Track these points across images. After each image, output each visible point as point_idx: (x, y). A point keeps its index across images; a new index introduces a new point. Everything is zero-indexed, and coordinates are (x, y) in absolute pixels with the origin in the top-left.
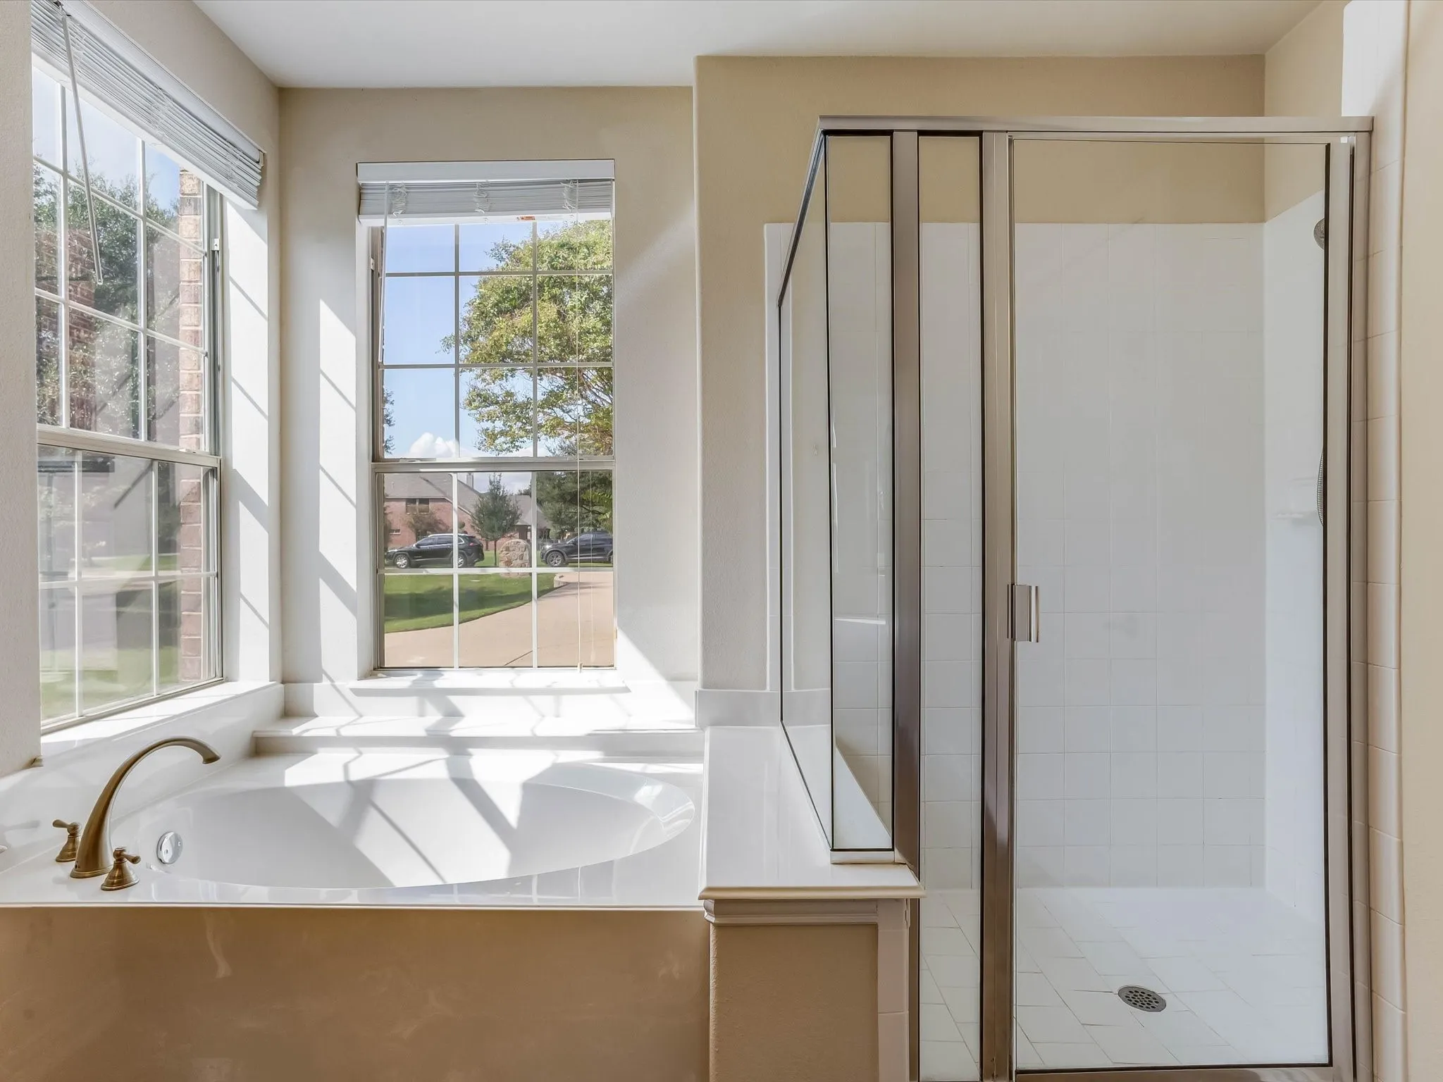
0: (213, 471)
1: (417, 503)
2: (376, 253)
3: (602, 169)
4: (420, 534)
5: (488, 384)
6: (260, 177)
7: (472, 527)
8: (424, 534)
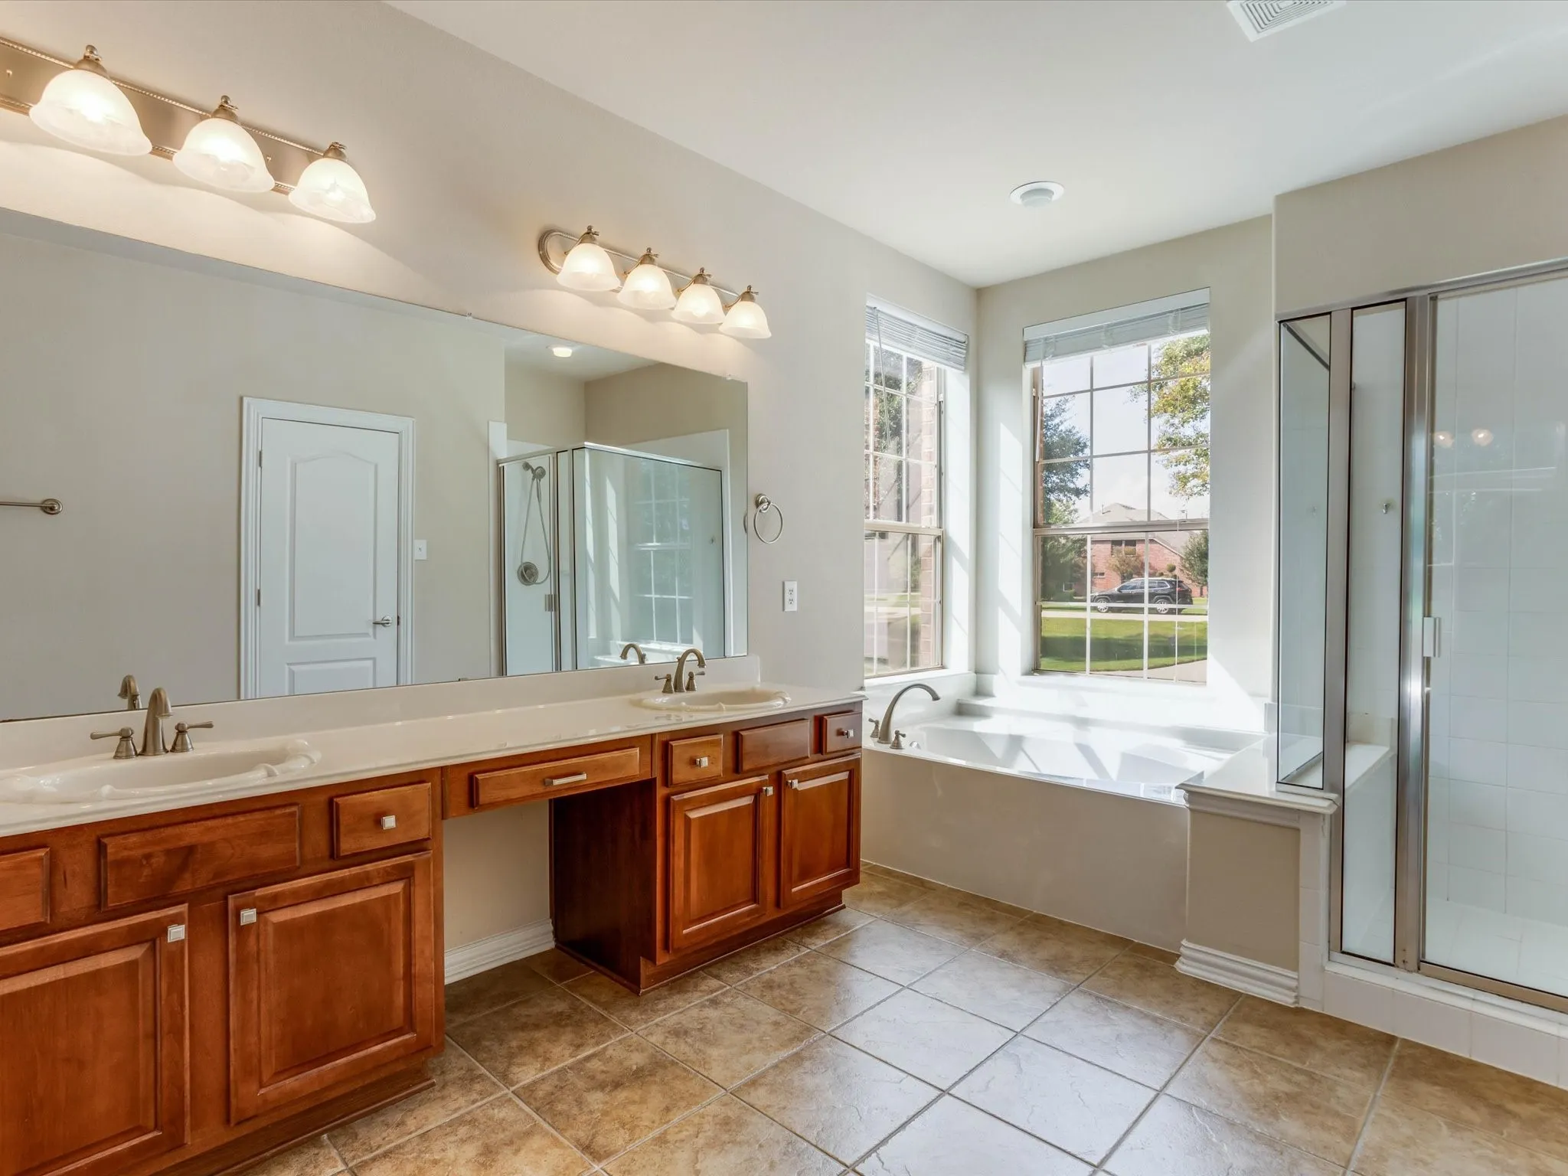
0: (939, 538)
1: (1123, 545)
2: (1036, 384)
3: (1201, 297)
4: (1125, 577)
5: (1176, 428)
6: (965, 351)
7: (1182, 570)
8: (1130, 577)
